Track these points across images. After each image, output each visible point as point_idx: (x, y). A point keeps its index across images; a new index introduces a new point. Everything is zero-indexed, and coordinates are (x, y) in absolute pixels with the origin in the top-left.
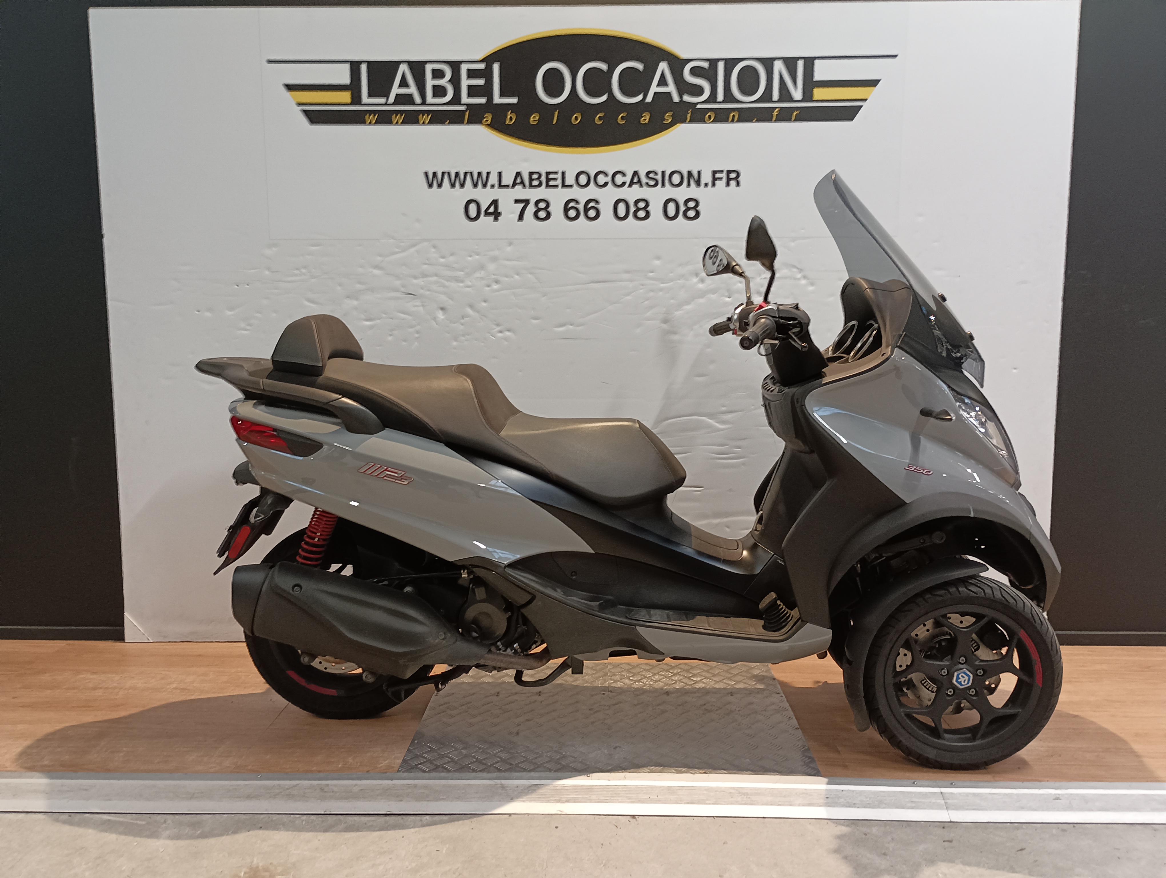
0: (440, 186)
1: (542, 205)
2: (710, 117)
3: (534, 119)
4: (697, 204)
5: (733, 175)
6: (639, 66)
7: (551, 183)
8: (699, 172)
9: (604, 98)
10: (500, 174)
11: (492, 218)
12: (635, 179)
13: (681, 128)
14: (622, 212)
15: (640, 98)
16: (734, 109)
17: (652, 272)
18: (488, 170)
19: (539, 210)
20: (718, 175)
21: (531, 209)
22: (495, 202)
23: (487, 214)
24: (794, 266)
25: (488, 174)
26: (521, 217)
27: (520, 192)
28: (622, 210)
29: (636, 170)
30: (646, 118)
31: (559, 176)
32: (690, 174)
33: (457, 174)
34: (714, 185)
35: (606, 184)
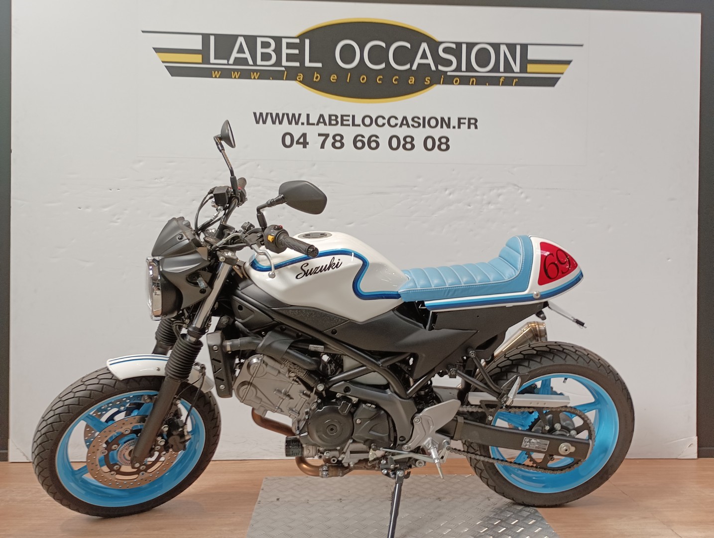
0: (264, 122)
1: (338, 138)
2: (456, 81)
3: (333, 78)
4: (448, 140)
5: (473, 121)
6: (408, 45)
7: (345, 123)
8: (449, 119)
9: (383, 66)
10: (308, 115)
11: (302, 146)
12: (405, 122)
13: (437, 88)
14: (394, 144)
15: (408, 66)
16: (473, 77)
17: (415, 187)
18: (300, 113)
19: (336, 141)
20: (462, 121)
21: (330, 140)
22: (304, 135)
23: (298, 143)
24: (515, 185)
25: (300, 115)
26: (322, 147)
27: (322, 128)
28: (394, 143)
29: (405, 115)
30: (412, 80)
31: (350, 118)
32: (442, 119)
33: (277, 115)
34: (459, 127)
35: (384, 124)
